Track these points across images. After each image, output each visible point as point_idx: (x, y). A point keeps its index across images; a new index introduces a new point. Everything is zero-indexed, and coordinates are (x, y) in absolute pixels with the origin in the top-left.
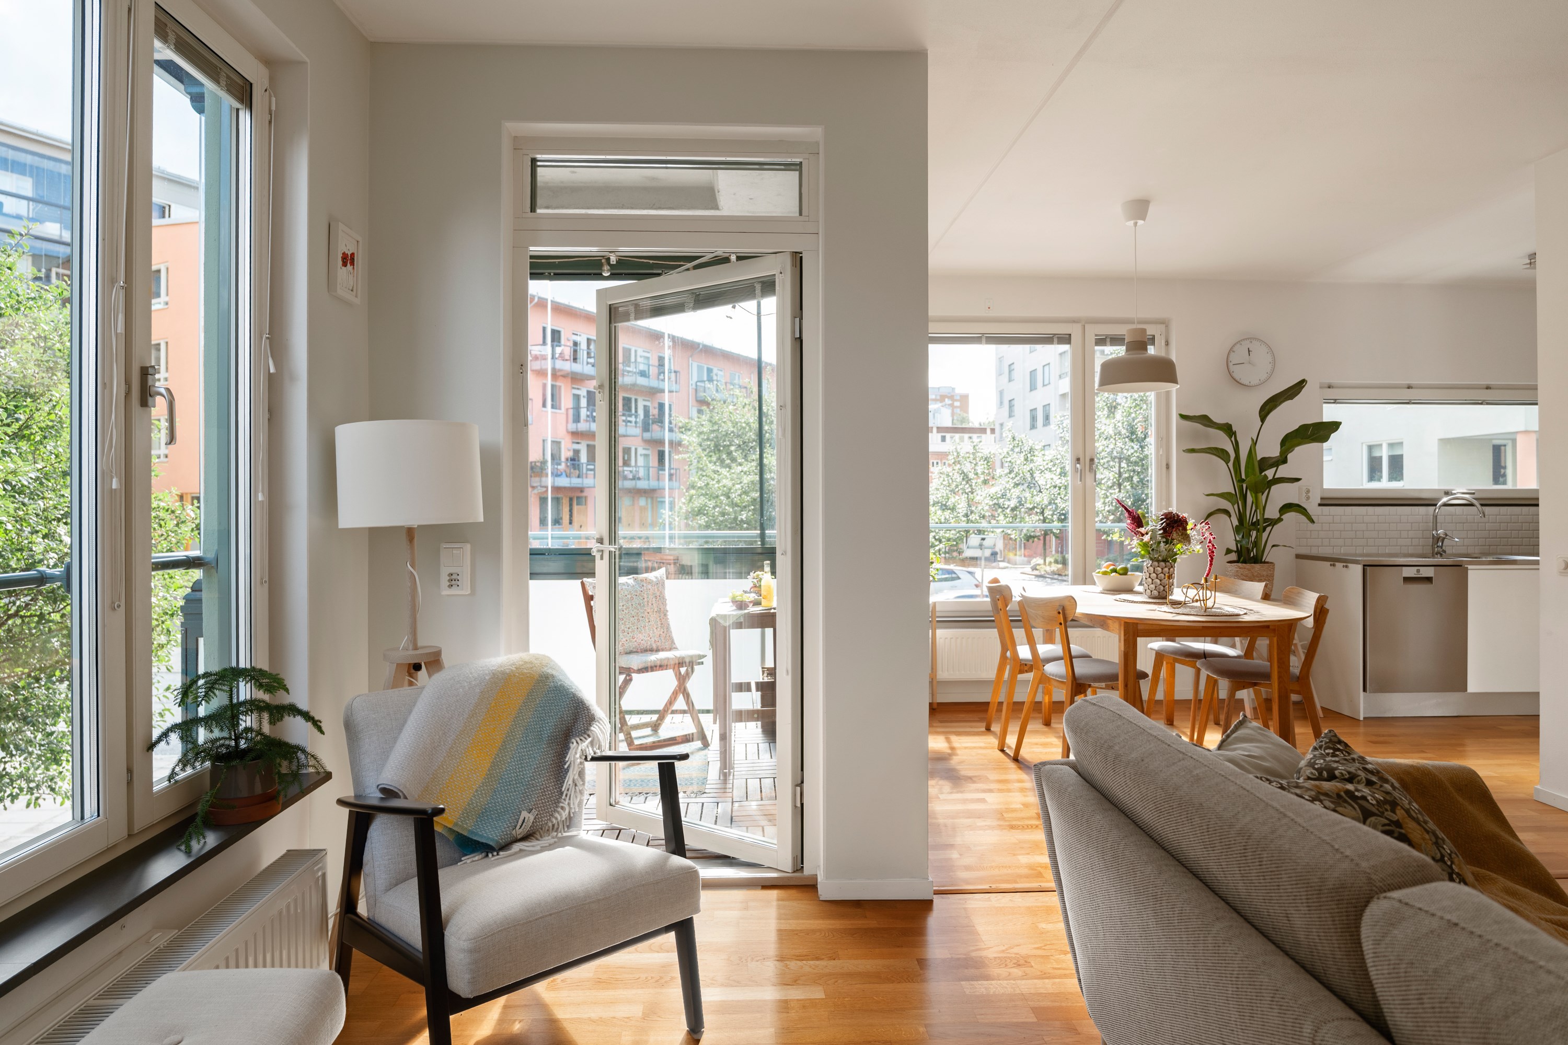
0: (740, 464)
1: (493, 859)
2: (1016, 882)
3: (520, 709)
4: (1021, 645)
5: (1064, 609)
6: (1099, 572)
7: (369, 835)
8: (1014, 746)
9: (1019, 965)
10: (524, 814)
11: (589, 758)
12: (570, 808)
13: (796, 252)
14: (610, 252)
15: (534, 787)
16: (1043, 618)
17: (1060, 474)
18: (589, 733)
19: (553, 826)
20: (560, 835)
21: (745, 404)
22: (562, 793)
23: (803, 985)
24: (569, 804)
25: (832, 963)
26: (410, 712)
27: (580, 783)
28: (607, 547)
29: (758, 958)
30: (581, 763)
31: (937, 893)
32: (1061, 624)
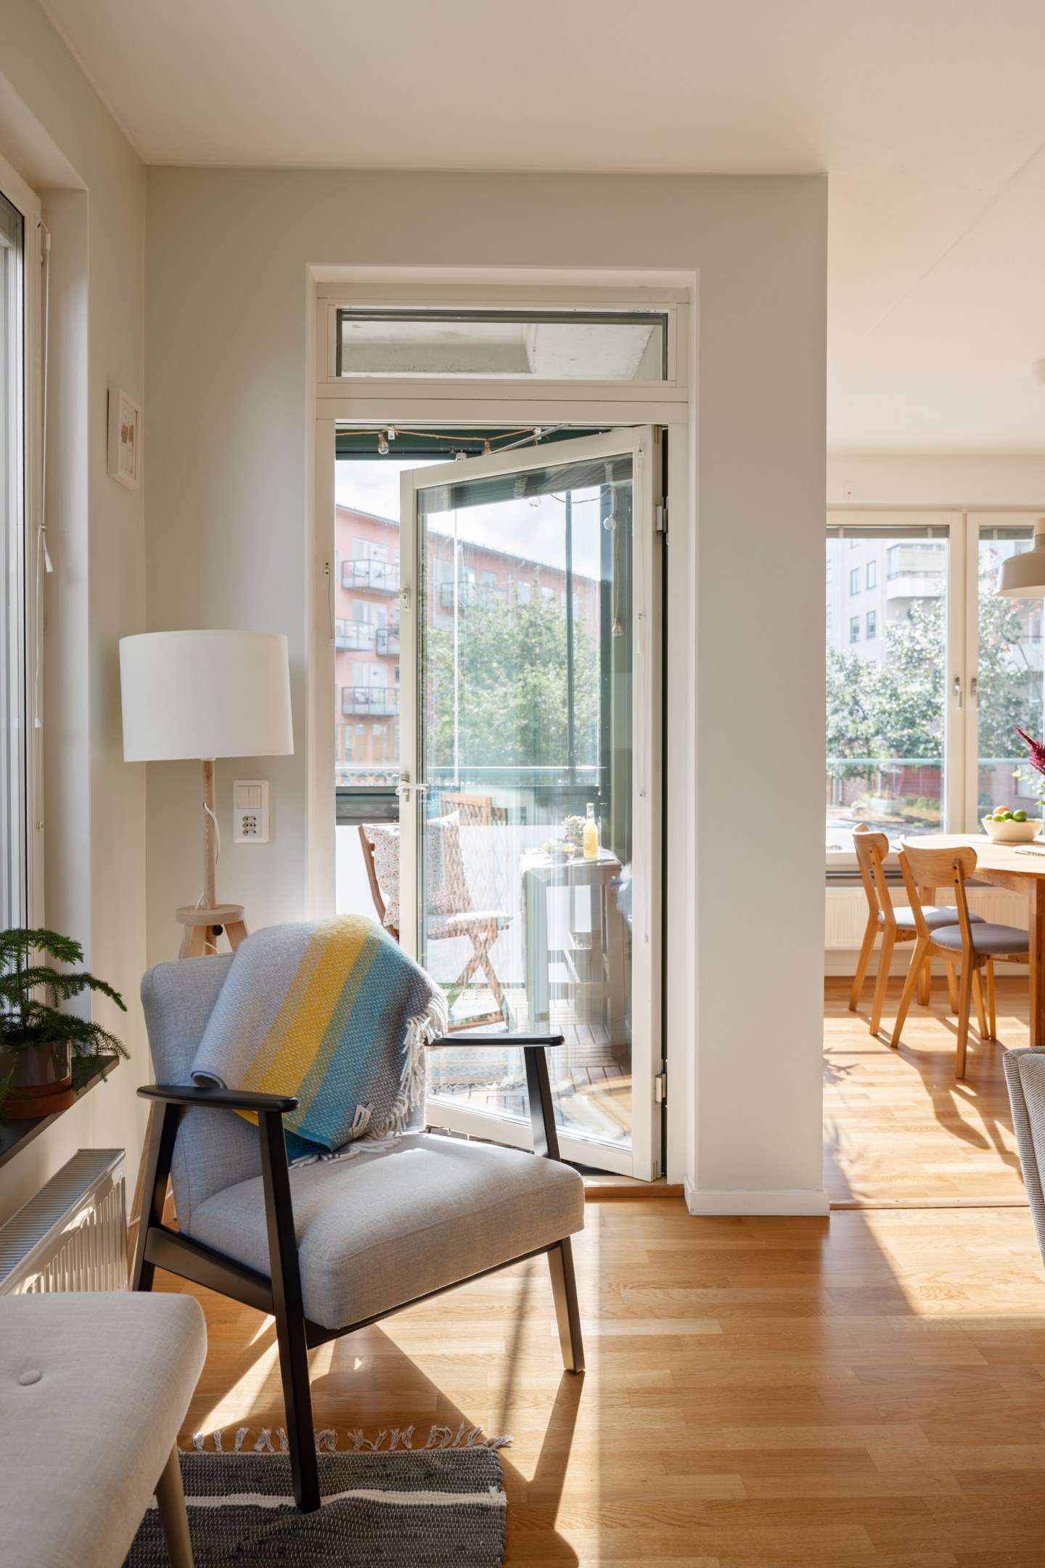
0: (503, 684)
1: (331, 1162)
2: (926, 1195)
3: (346, 982)
4: (901, 905)
5: (960, 863)
6: (990, 818)
7: (179, 1133)
8: (891, 1031)
9: (952, 1297)
10: (360, 1108)
11: (430, 1041)
12: (410, 1101)
13: (658, 426)
14: (389, 425)
15: (367, 1076)
16: (934, 874)
17: (891, 696)
18: (427, 1011)
19: (390, 1123)
20: (398, 1134)
21: (508, 611)
22: (399, 1084)
23: (693, 1317)
24: (409, 1097)
25: (722, 1291)
26: (222, 985)
27: (419, 1071)
28: (414, 786)
29: (631, 1285)
30: (421, 1048)
31: (834, 1208)
32: (957, 881)
